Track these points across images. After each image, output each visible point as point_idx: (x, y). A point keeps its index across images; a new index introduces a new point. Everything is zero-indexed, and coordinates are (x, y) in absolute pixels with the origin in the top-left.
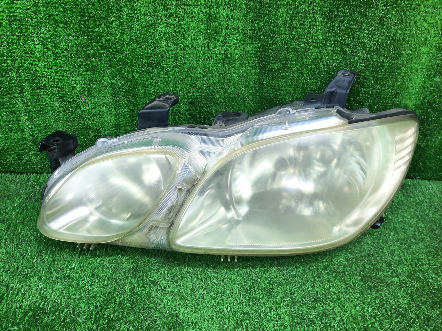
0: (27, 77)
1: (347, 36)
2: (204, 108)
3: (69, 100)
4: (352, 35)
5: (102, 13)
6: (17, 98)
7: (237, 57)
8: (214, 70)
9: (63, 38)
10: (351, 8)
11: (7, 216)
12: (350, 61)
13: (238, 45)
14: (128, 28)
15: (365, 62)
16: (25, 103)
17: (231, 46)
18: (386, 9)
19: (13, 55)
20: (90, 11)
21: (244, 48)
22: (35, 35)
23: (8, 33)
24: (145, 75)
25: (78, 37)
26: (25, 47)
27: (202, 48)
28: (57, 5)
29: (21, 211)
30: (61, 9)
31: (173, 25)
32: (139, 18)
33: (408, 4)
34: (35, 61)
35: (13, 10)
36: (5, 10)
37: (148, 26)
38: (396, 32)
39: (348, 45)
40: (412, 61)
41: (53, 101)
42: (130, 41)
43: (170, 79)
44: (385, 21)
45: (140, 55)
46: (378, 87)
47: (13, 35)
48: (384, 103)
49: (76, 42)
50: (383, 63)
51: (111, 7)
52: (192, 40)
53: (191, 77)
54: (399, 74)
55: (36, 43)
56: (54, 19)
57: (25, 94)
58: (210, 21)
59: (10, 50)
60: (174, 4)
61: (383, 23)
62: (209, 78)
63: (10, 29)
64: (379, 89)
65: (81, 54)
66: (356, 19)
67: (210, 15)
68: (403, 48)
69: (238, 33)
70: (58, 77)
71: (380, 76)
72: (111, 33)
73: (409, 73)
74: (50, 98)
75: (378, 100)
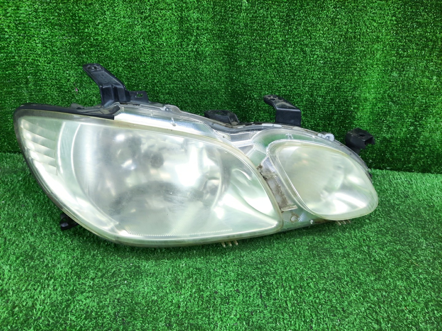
0: (31, 70)
1: (305, 37)
2: (180, 98)
3: (65, 90)
4: (309, 36)
5: (90, 17)
6: (23, 88)
7: (207, 54)
8: (187, 65)
9: (58, 38)
10: (306, 11)
11: (12, 187)
12: (310, 60)
13: (208, 44)
14: (111, 29)
15: (323, 59)
16: (29, 92)
17: (202, 44)
18: (336, 10)
19: (19, 52)
20: (80, 15)
21: (213, 46)
22: (36, 36)
23: (15, 34)
24: (127, 69)
25: (71, 37)
26: (28, 46)
27: (175, 47)
28: (53, 11)
29: (24, 184)
30: (56, 14)
31: (149, 26)
32: (120, 20)
33: (354, 6)
34: (37, 57)
35: (18, 15)
36: (12, 15)
37: (127, 27)
38: (347, 30)
39: (307, 45)
40: (366, 57)
41: (53, 91)
42: (114, 40)
43: (148, 72)
44: (336, 21)
45: (122, 51)
46: (337, 81)
47: (19, 36)
48: (345, 96)
49: (69, 41)
50: (339, 59)
51: (97, 11)
52: (166, 39)
53: (167, 71)
54: (355, 69)
55: (37, 42)
56: (50, 22)
57: (29, 85)
58: (182, 23)
59: (17, 48)
60: (148, 8)
61: (335, 23)
62: (183, 72)
63: (16, 31)
64: (338, 83)
65: (73, 52)
66: (311, 21)
67: (182, 18)
68: (355, 45)
69: (207, 33)
70: (55, 70)
71: (338, 71)
72: (98, 34)
73: (365, 68)
74: (50, 89)
75: (339, 94)
